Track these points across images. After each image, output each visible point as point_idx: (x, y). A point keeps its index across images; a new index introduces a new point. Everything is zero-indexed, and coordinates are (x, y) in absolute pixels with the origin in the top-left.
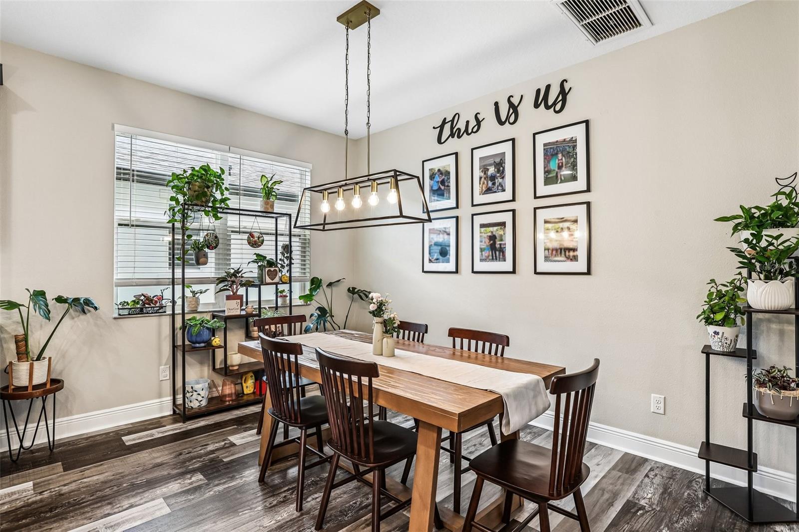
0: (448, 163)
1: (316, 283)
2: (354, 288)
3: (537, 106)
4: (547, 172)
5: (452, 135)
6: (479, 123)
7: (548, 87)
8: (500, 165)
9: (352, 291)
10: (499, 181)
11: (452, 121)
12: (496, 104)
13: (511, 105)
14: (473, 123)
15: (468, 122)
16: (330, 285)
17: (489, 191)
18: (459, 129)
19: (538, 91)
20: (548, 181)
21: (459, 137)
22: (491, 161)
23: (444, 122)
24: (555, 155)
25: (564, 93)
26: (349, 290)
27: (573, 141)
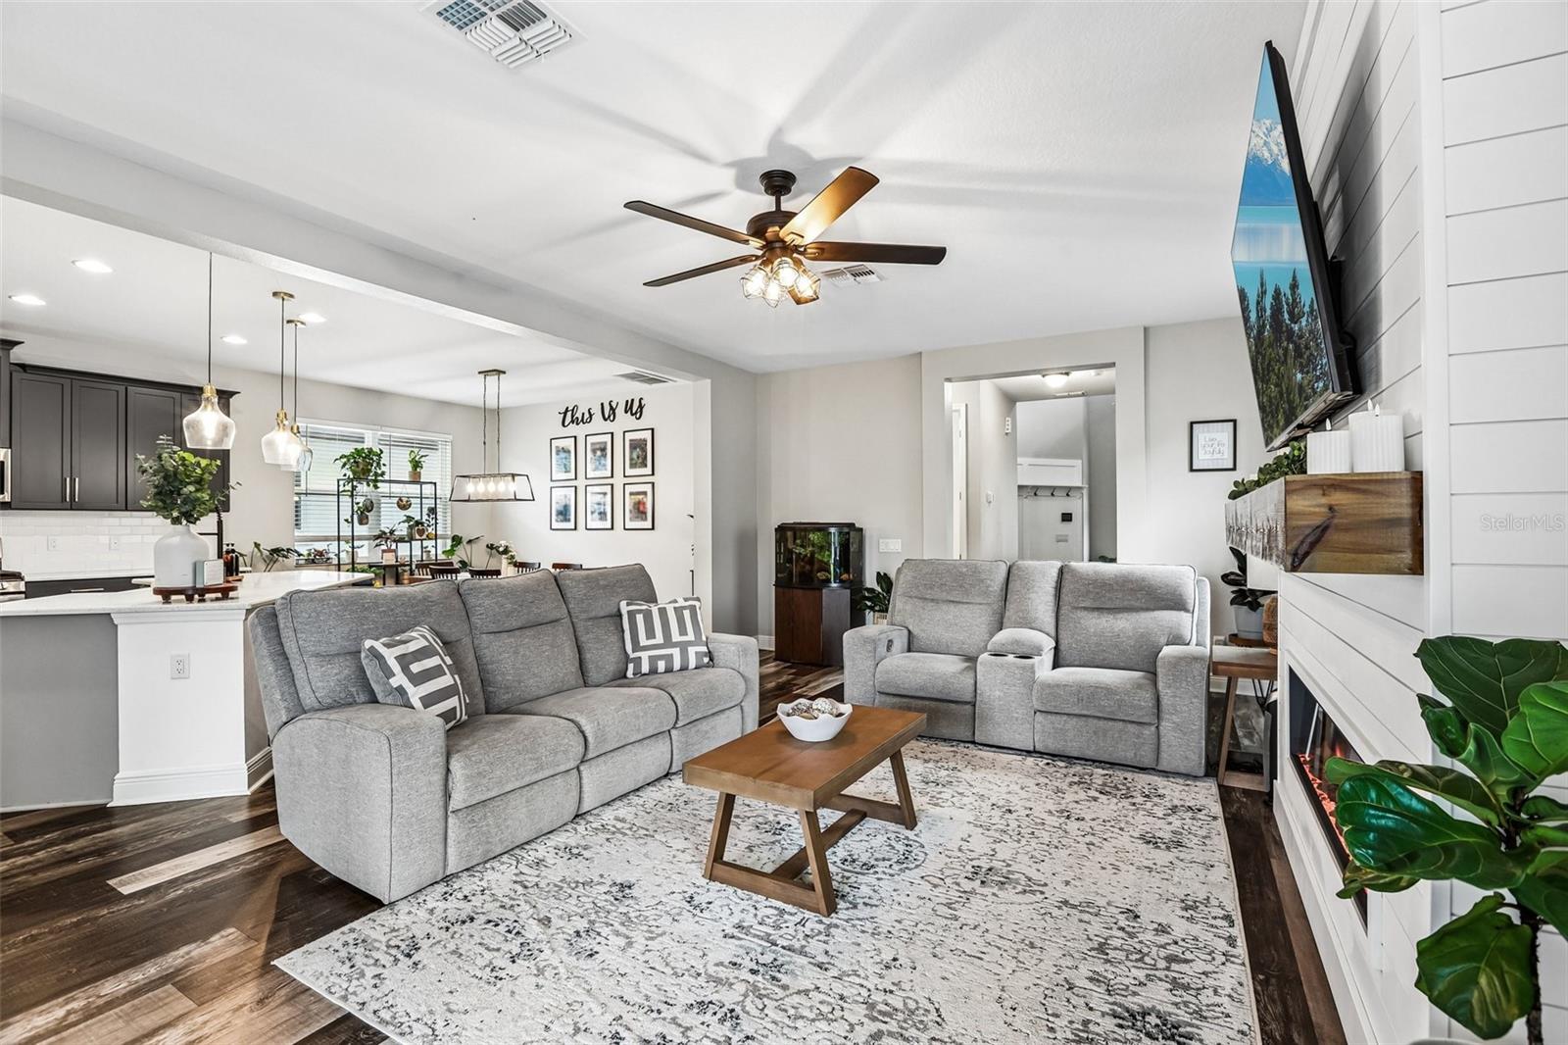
0: (569, 444)
1: (457, 540)
2: (492, 545)
3: (626, 412)
4: (631, 459)
5: (573, 422)
6: (591, 416)
7: (633, 400)
8: (603, 450)
9: (491, 547)
10: (603, 462)
11: (573, 410)
12: (602, 404)
13: (611, 407)
14: (587, 416)
15: (583, 414)
16: (470, 542)
17: (596, 469)
18: (577, 418)
19: (627, 401)
20: (633, 466)
21: (577, 424)
22: (598, 446)
23: (567, 410)
24: (635, 448)
25: (641, 407)
26: (487, 546)
27: (645, 440)
